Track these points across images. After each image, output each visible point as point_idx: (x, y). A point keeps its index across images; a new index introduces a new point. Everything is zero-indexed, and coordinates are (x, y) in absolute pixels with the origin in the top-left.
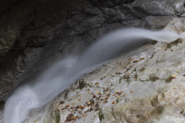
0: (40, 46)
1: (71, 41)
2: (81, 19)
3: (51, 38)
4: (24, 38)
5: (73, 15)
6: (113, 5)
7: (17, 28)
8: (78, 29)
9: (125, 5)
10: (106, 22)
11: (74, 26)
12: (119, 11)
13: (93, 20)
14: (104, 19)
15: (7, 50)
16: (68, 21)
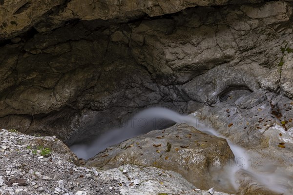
0: (97, 110)
1: (131, 113)
2: (140, 92)
3: (106, 104)
4: (83, 99)
5: (132, 87)
6: (167, 84)
7: (73, 88)
8: (138, 101)
9: (177, 86)
10: (161, 99)
11: (134, 97)
12: (172, 91)
13: (151, 95)
14: (160, 97)
15: (60, 106)
16: (127, 92)
